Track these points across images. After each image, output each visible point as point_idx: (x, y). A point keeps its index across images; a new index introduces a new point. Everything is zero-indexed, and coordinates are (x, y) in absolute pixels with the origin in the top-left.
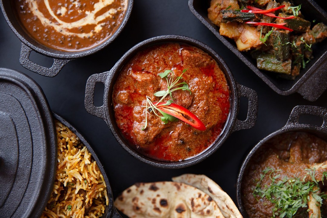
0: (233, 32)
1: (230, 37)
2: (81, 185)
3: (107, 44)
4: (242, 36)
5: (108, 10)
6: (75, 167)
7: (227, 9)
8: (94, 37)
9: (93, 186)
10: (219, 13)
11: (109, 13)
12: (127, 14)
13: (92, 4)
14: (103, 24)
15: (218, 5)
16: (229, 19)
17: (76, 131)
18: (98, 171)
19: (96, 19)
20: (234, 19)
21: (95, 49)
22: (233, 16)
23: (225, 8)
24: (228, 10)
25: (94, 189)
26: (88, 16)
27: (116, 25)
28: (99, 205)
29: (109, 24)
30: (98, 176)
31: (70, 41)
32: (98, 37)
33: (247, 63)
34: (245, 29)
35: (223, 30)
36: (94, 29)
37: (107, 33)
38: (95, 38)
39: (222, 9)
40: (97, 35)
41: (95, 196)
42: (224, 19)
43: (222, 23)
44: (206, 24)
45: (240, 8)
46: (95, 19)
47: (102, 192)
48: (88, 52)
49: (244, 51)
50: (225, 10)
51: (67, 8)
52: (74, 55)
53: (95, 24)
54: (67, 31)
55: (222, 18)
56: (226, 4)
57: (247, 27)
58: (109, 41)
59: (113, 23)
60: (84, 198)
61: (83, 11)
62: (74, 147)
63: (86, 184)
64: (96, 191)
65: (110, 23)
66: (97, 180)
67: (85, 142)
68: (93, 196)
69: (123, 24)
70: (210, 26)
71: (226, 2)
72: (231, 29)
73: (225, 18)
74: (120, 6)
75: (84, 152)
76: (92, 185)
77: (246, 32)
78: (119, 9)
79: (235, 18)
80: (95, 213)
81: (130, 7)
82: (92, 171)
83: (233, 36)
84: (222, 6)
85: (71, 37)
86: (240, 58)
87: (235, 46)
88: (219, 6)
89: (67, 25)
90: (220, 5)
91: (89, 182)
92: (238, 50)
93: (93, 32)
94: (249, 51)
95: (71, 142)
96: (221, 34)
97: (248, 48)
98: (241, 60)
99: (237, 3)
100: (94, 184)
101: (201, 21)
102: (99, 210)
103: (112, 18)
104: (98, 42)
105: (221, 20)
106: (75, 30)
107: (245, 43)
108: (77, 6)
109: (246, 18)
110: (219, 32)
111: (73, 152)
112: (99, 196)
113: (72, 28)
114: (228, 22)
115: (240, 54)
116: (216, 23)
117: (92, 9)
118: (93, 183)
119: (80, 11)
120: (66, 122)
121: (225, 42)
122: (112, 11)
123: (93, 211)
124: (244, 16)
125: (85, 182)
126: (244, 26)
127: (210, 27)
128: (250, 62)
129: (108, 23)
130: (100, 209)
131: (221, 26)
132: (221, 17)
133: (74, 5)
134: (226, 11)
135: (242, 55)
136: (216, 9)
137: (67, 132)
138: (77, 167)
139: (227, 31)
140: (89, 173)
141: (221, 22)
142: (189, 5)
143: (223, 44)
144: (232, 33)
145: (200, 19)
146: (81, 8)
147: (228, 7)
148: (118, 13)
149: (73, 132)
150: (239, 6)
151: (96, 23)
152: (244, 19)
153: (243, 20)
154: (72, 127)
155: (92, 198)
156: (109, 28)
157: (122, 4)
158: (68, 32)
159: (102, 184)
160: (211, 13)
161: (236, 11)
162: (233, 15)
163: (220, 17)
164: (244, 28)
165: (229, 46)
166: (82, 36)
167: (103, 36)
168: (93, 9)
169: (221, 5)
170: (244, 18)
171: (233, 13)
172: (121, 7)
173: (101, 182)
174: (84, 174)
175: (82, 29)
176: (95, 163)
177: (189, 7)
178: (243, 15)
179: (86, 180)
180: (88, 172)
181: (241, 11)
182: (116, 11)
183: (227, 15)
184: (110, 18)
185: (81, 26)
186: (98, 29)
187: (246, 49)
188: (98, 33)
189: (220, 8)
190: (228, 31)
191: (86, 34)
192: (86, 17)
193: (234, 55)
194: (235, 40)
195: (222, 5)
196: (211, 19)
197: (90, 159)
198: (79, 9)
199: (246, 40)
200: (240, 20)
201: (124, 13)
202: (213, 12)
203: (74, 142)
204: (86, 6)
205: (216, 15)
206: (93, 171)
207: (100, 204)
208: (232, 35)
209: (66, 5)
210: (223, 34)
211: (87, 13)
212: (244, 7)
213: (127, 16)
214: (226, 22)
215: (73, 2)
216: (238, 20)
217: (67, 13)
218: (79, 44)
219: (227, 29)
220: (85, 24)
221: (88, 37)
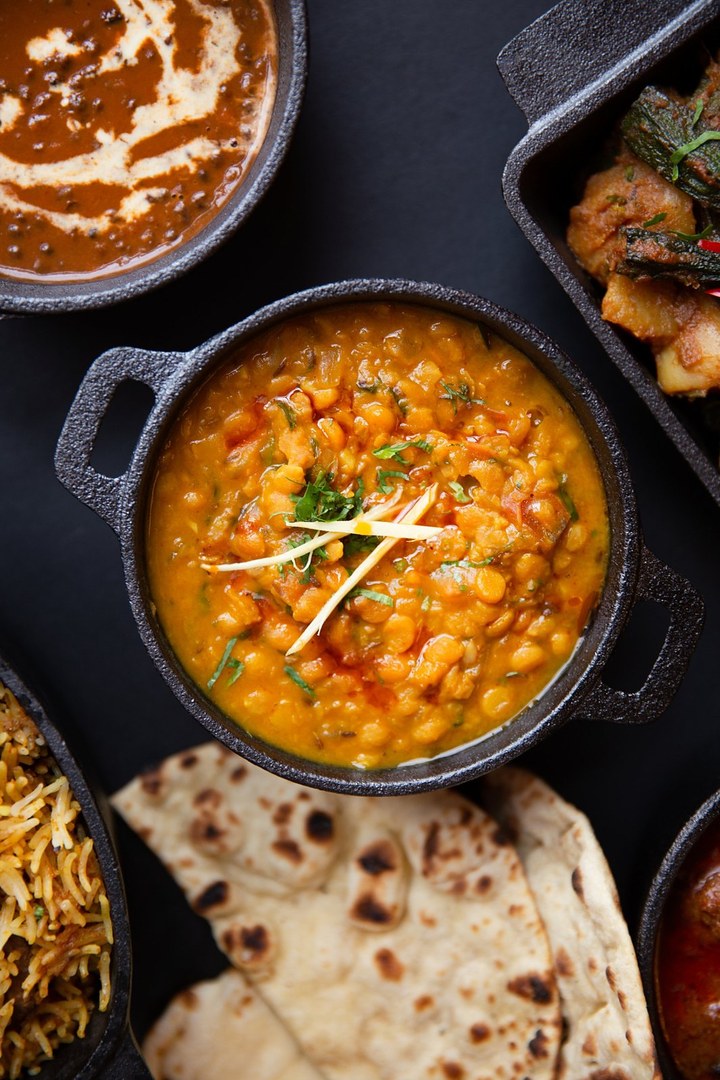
0: (652, 315)
1: (637, 334)
2: (18, 921)
3: (160, 280)
4: (685, 340)
5: (186, 143)
6: (11, 849)
7: (645, 226)
8: (113, 237)
9: (65, 932)
10: (614, 235)
11: (189, 155)
12: (261, 175)
13: (127, 104)
14: (156, 192)
15: (613, 203)
16: (648, 265)
17: (44, 716)
18: (94, 881)
19: (133, 169)
20: (668, 271)
21: (111, 292)
22: (665, 258)
23: (639, 219)
24: (652, 228)
25: (68, 942)
26: (103, 149)
27: (207, 204)
28: (70, 998)
29: (181, 197)
30: (90, 898)
31: (17, 237)
32: (127, 239)
33: (686, 446)
34: (703, 313)
35: (618, 303)
36: (117, 207)
37: (168, 229)
38: (116, 240)
39: (627, 221)
40: (126, 231)
41: (64, 970)
42: (630, 263)
43: (618, 276)
44: (557, 267)
45: (699, 228)
46: (129, 165)
47: (93, 961)
48: (80, 299)
49: (680, 396)
50: (638, 230)
51: (27, 103)
52: (23, 300)
53: (125, 185)
54: (10, 194)
55: (621, 257)
56: (647, 204)
57: (708, 307)
58: (170, 268)
59: (199, 195)
60: (18, 967)
61: (88, 125)
62: (20, 768)
63: (37, 921)
64: (70, 953)
65: (186, 192)
66: (82, 910)
67: (69, 760)
68: (55, 970)
69: (235, 213)
70: (571, 279)
71: (649, 196)
72: (648, 303)
73: (632, 260)
74: (235, 132)
75: (53, 796)
76: (62, 929)
77: (702, 327)
78: (227, 146)
79: (673, 266)
80: (50, 1026)
81: (274, 150)
82: (73, 875)
83: (651, 332)
84: (630, 210)
85: (26, 219)
86: (660, 422)
87: (651, 370)
88: (617, 206)
89: (15, 169)
90: (623, 203)
91: (53, 917)
92: (658, 388)
93: (111, 216)
94: (699, 399)
95: (13, 751)
96: (605, 316)
97: (699, 389)
98: (662, 428)
99: (688, 207)
100: (72, 925)
101: (538, 254)
102: (67, 1019)
103: (196, 174)
104: (125, 259)
105: (617, 264)
106: (40, 194)
107: (689, 368)
108: (65, 103)
109: (714, 274)
110: (599, 306)
111: (16, 789)
112: (78, 972)
113: (33, 184)
114: (642, 277)
115: (665, 405)
116: (592, 269)
117: (123, 126)
118: (65, 922)
119: (74, 126)
120: (10, 672)
121: (616, 350)
122: (202, 148)
123: (43, 1019)
124: (708, 266)
125: (38, 913)
126: (697, 302)
127: (567, 283)
128: (698, 445)
129: (176, 191)
130: (71, 1015)
131: (611, 284)
132: (619, 254)
133: (58, 97)
134: (643, 235)
135: (671, 413)
136: (603, 215)
137: (7, 711)
138: (18, 850)
139: (631, 310)
140: (57, 880)
141: (616, 271)
142: (504, 180)
143: (607, 355)
144: (648, 320)
145: (535, 243)
146: (81, 112)
147: (653, 216)
148: (222, 162)
149: (29, 713)
150: (694, 221)
151: (131, 184)
152: (704, 278)
153: (700, 282)
154: (29, 695)
155: (49, 974)
156: (178, 213)
157: (244, 128)
158: (16, 197)
159: (99, 928)
160: (580, 224)
161: (680, 238)
162: (667, 257)
163: (615, 250)
164: (699, 309)
165: (629, 369)
166: (67, 222)
167: (149, 239)
168: (129, 128)
169: (626, 203)
170: (707, 272)
171: (670, 247)
172: (240, 140)
173: (95, 918)
174: (38, 880)
175: (70, 195)
176: (89, 845)
177: (503, 191)
178: (704, 260)
179: (44, 906)
180: (57, 873)
181: (700, 243)
182: (216, 152)
183: (645, 249)
184: (188, 174)
185: (71, 186)
186: (135, 206)
187: (692, 390)
188: (131, 224)
189: (622, 216)
190: (635, 311)
191: (83, 218)
192: (94, 154)
193: (641, 405)
194: (654, 350)
195: (630, 205)
196: (577, 249)
197: (73, 826)
198: (74, 117)
199: (699, 357)
200: (689, 277)
201: (244, 165)
202: (591, 223)
203: (24, 751)
204: (100, 107)
205: (600, 240)
206: (76, 876)
207: (74, 996)
208: (646, 329)
209: (24, 90)
210: (614, 317)
211: (101, 135)
212: (713, 228)
213: (259, 184)
214: (635, 275)
215: (54, 83)
216: (682, 277)
217: (21, 121)
218: (49, 252)
219: (634, 301)
220: (85, 178)
221: (91, 233)
